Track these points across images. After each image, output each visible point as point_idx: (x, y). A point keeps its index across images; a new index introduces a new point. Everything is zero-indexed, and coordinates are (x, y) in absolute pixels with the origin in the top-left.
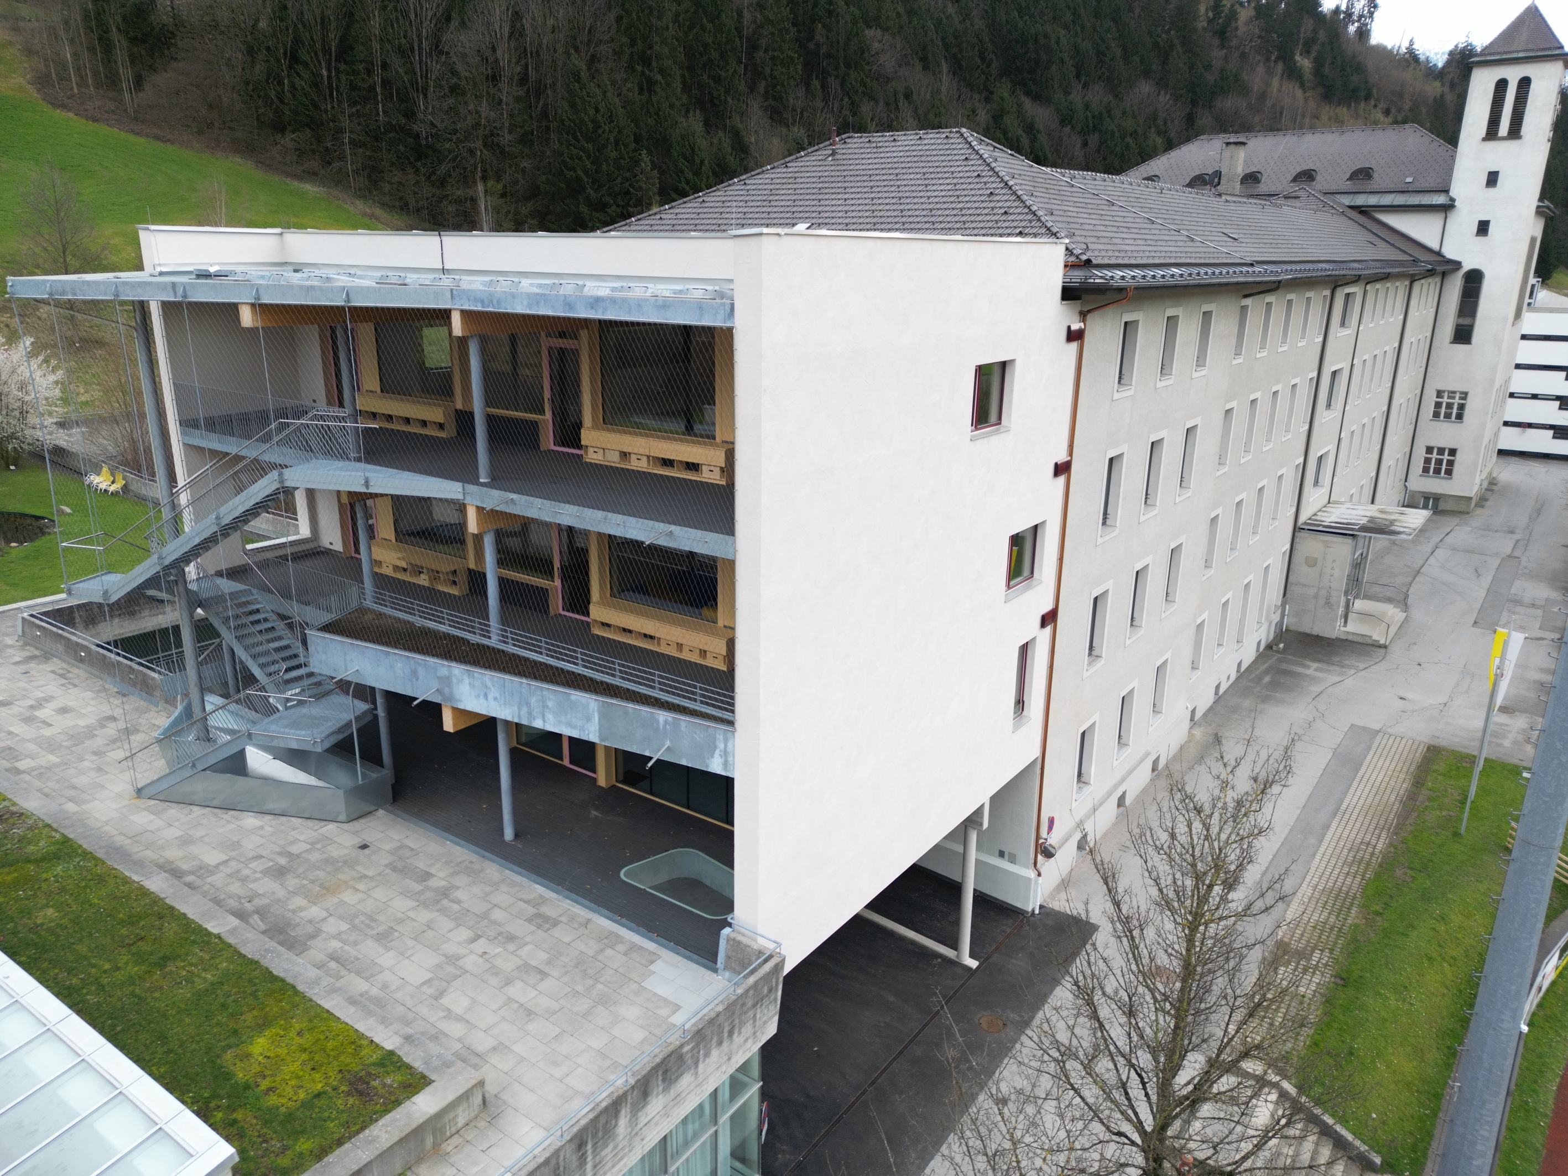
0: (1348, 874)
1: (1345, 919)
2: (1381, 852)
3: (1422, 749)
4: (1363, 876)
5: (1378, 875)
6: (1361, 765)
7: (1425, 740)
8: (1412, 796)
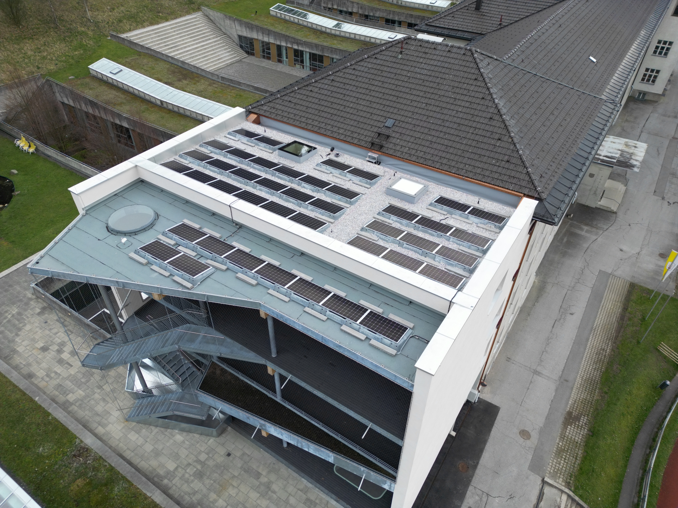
0: (595, 369)
1: (593, 397)
2: (608, 355)
3: (628, 285)
4: (601, 370)
5: (607, 369)
6: (602, 298)
7: (629, 279)
8: (622, 318)
